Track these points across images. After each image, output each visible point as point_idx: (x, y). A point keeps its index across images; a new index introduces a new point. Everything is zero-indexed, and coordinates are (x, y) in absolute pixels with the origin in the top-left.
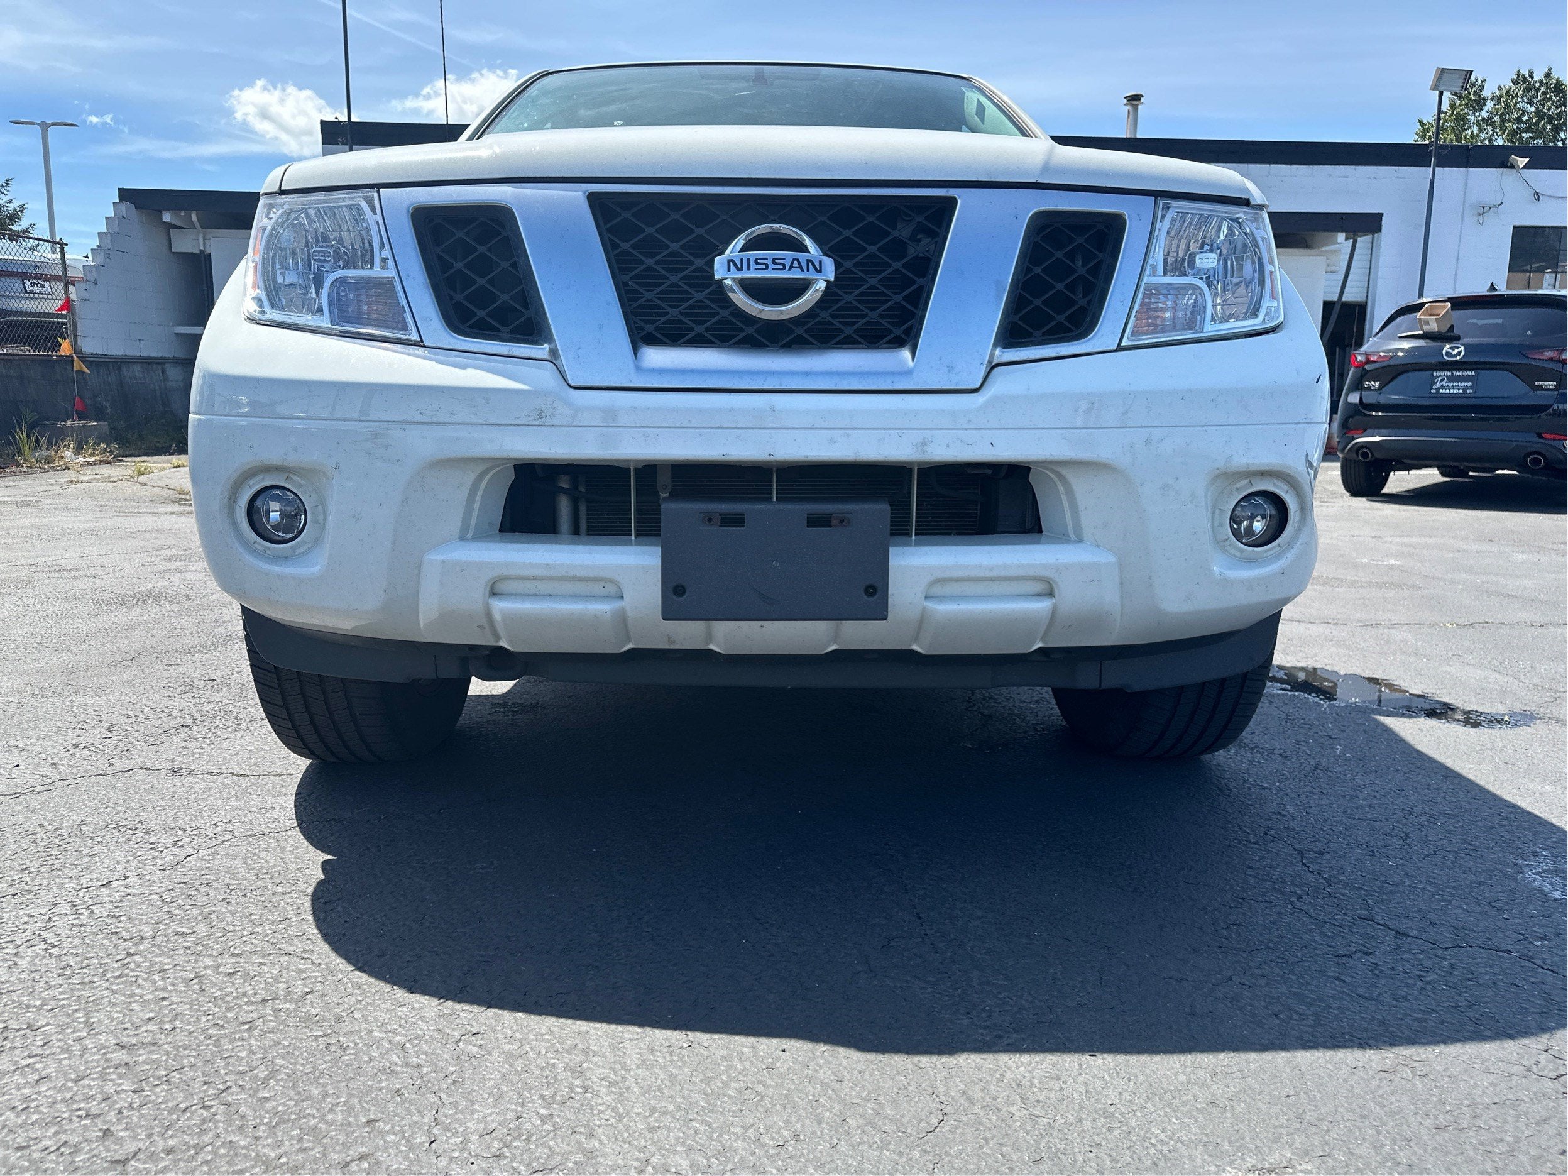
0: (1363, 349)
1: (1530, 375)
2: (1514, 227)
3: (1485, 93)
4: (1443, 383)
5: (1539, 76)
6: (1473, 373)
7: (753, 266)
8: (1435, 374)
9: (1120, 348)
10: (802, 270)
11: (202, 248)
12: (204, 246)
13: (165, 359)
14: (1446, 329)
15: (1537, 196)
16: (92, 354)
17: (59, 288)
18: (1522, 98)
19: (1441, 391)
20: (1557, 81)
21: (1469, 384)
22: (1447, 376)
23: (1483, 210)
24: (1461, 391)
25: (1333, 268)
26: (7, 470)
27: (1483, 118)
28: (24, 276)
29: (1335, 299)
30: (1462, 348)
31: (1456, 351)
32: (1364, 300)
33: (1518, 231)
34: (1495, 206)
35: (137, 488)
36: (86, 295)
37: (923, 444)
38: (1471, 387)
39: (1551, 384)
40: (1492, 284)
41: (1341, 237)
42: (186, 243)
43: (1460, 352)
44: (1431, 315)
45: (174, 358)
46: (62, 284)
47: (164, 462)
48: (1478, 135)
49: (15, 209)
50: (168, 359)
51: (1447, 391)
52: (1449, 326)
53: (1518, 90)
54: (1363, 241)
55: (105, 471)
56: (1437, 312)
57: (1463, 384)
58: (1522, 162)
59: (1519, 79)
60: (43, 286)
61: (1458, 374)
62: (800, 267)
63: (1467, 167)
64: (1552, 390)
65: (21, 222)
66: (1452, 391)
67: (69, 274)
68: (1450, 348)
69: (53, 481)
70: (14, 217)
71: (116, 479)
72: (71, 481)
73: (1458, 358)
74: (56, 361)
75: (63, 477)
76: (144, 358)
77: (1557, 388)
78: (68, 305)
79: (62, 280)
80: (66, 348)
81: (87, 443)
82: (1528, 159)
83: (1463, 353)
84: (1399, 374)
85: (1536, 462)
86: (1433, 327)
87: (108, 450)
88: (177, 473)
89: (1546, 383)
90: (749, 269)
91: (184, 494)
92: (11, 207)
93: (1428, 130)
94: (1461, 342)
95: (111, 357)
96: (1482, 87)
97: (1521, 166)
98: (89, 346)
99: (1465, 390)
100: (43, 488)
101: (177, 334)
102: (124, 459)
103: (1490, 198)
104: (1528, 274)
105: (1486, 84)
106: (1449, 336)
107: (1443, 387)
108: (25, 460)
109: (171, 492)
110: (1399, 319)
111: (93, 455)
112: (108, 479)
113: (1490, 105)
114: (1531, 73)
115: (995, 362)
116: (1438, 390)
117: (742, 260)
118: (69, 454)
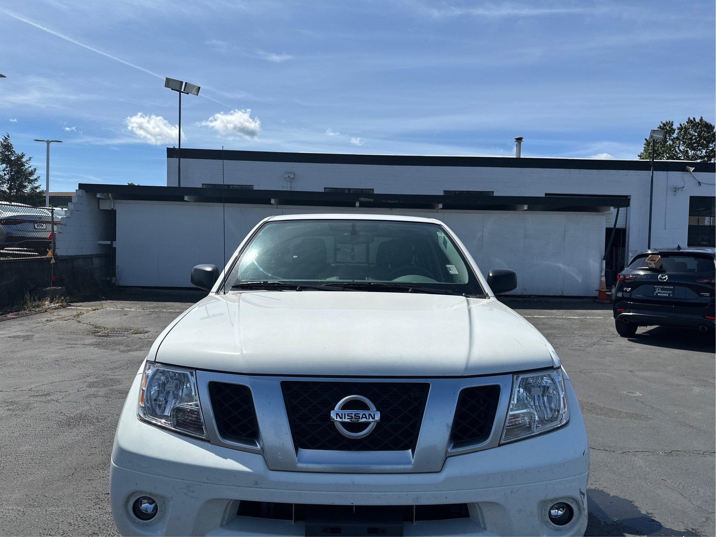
0: (623, 272)
1: (698, 290)
2: (690, 197)
3: (674, 127)
4: (659, 291)
5: (697, 120)
6: (672, 287)
7: (347, 417)
8: (655, 287)
9: (500, 445)
10: (367, 419)
11: (112, 208)
12: (114, 207)
13: (92, 255)
14: (659, 267)
15: (700, 183)
16: (61, 256)
17: (49, 227)
18: (692, 129)
19: (658, 294)
20: (706, 122)
21: (671, 292)
22: (660, 288)
23: (676, 190)
24: (667, 295)
25: (609, 221)
26: (20, 313)
27: (674, 138)
28: (34, 222)
29: (612, 226)
30: (667, 276)
31: (664, 277)
32: (625, 227)
33: (692, 198)
34: (681, 188)
35: (76, 324)
36: (60, 231)
37: (417, 498)
38: (672, 294)
39: (708, 294)
40: (679, 246)
41: (612, 208)
42: (106, 206)
43: (666, 278)
44: (652, 261)
45: (97, 255)
46: (51, 225)
47: (89, 306)
48: (672, 145)
49: (32, 170)
50: (94, 255)
51: (661, 295)
52: (660, 265)
53: (689, 126)
54: (622, 210)
55: (63, 313)
56: (655, 259)
57: (668, 292)
58: (692, 169)
59: (690, 121)
60: (43, 226)
61: (665, 287)
62: (366, 417)
63: (667, 171)
64: (708, 297)
65: (34, 176)
66: (663, 295)
67: (54, 220)
68: (661, 276)
69: (39, 320)
70: (32, 173)
71: (67, 318)
72: (48, 320)
73: (665, 281)
74: (46, 260)
75: (44, 318)
76: (84, 256)
77: (710, 296)
78: (53, 235)
79: (51, 223)
80: (50, 254)
81: (56, 297)
82: (694, 168)
83: (667, 278)
84: (639, 285)
85: (703, 328)
86: (653, 266)
87: (65, 300)
88: (94, 314)
89: (705, 294)
90: (345, 418)
91: (97, 328)
92: (30, 169)
93: (650, 143)
94: (666, 273)
95: (69, 256)
96: (672, 125)
97: (691, 171)
98: (60, 252)
99: (669, 295)
100: (35, 325)
101: (99, 244)
102: (71, 304)
103: (679, 184)
104: (698, 217)
105: (674, 123)
106: (660, 270)
107: (659, 293)
108: (28, 308)
109: (91, 326)
110: (638, 260)
111: (58, 303)
112: (63, 318)
113: (676, 131)
114: (694, 119)
115: (447, 456)
116: (657, 294)
117: (342, 414)
118: (47, 303)
